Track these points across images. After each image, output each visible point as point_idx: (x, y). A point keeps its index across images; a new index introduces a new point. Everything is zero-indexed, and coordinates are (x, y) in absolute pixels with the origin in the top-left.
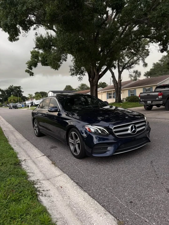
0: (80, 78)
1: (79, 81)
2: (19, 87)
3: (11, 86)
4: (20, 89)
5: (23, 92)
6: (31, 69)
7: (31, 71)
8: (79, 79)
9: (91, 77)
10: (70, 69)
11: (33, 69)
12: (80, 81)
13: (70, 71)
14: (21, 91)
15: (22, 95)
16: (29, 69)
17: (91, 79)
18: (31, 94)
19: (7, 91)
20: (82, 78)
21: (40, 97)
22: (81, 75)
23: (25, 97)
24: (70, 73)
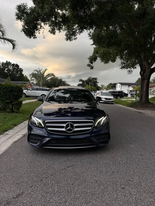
0: (130, 71)
1: (128, 74)
2: (96, 79)
3: (89, 77)
4: (96, 80)
5: (98, 83)
6: (92, 63)
7: (91, 65)
8: (128, 72)
9: (143, 70)
10: (121, 62)
11: (93, 63)
12: (130, 74)
13: (121, 64)
14: (97, 82)
15: (97, 85)
16: (90, 64)
17: (142, 73)
18: (103, 85)
19: (86, 81)
20: (132, 71)
21: (110, 88)
22: (132, 68)
23: (99, 87)
24: (120, 67)
